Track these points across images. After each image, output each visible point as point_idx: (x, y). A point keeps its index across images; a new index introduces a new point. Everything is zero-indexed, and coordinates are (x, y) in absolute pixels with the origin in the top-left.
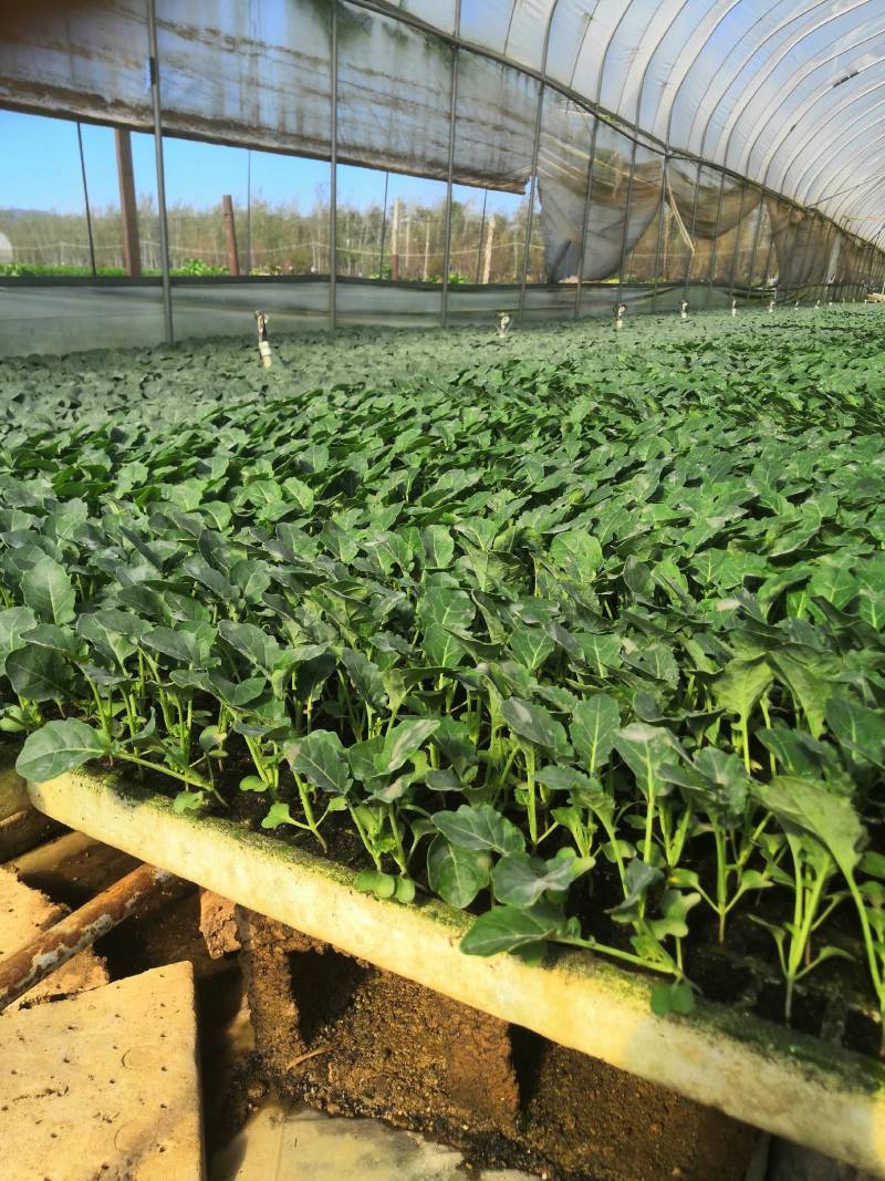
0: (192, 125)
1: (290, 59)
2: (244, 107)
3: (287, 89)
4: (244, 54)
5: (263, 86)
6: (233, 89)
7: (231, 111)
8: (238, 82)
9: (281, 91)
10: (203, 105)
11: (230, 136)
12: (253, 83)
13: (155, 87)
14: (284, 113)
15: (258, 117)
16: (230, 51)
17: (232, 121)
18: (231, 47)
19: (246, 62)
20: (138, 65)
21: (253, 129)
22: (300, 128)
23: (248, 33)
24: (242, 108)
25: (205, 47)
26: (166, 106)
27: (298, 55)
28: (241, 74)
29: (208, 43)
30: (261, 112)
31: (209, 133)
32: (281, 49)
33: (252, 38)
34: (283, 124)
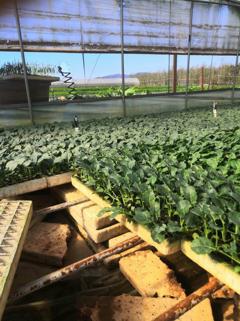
0: (198, 51)
1: (228, 28)
2: (213, 44)
3: (226, 37)
4: (214, 30)
5: (219, 37)
6: (210, 40)
7: (209, 45)
8: (212, 37)
9: (224, 38)
10: (202, 45)
11: (208, 52)
12: (216, 37)
13: (189, 42)
14: (224, 44)
15: (216, 46)
16: (211, 29)
17: (209, 48)
18: (211, 28)
19: (215, 32)
20: (186, 38)
21: (215, 50)
22: (228, 47)
23: (217, 24)
24: (212, 44)
25: (204, 29)
26: (192, 47)
27: (230, 27)
28: (213, 35)
29: (205, 29)
30: (218, 45)
31: (202, 53)
32: (225, 26)
33: (217, 25)
34: (223, 47)
